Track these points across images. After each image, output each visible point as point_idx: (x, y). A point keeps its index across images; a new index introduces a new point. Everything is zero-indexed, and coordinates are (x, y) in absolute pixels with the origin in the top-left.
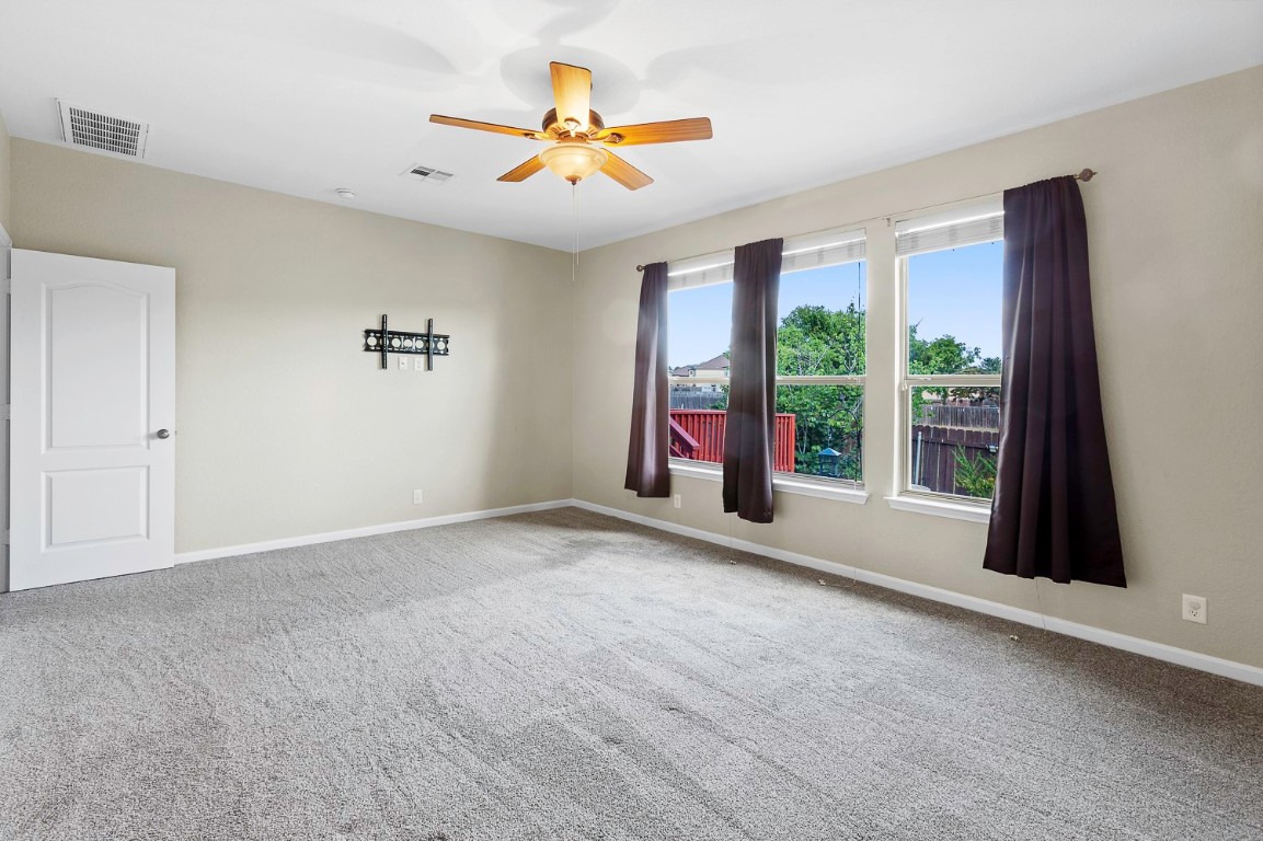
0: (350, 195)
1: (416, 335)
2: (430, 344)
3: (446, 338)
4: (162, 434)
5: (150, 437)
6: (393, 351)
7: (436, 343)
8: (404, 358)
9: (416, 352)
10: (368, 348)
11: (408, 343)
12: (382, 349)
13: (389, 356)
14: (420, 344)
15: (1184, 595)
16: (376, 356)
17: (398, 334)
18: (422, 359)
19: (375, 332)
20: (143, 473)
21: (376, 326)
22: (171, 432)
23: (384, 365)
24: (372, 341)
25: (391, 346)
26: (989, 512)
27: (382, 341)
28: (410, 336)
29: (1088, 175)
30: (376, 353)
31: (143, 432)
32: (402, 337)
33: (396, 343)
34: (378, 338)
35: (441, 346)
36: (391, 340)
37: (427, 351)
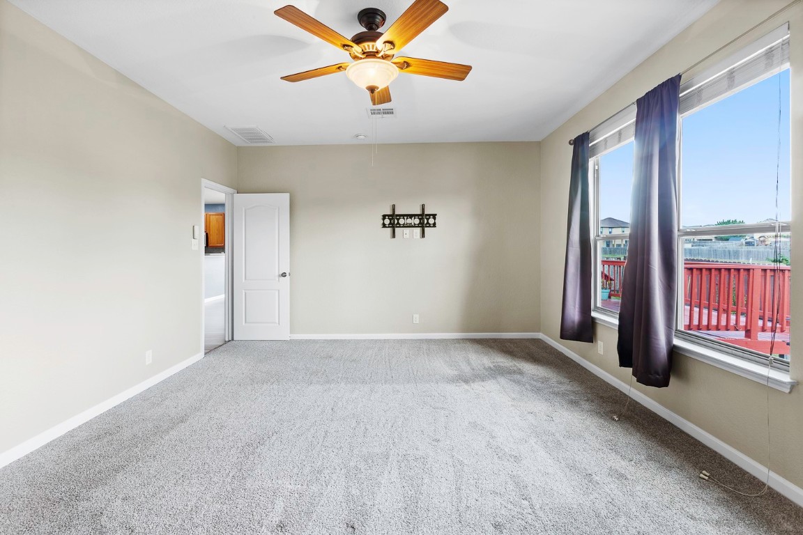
0: (362, 137)
1: (415, 215)
2: (424, 221)
3: (434, 216)
4: (284, 275)
5: (279, 276)
6: (400, 227)
7: (428, 219)
8: (407, 230)
9: (414, 226)
10: (384, 226)
11: (409, 221)
12: (393, 226)
13: (397, 230)
14: (417, 221)
16: (389, 230)
17: (403, 216)
18: (418, 230)
19: (388, 216)
20: (277, 293)
21: (389, 212)
22: (287, 274)
23: (394, 235)
24: (387, 221)
25: (398, 223)
27: (393, 221)
28: (411, 216)
30: (389, 229)
31: (277, 274)
32: (406, 217)
33: (402, 221)
34: (390, 220)
35: (431, 221)
36: (398, 220)
37: (422, 226)
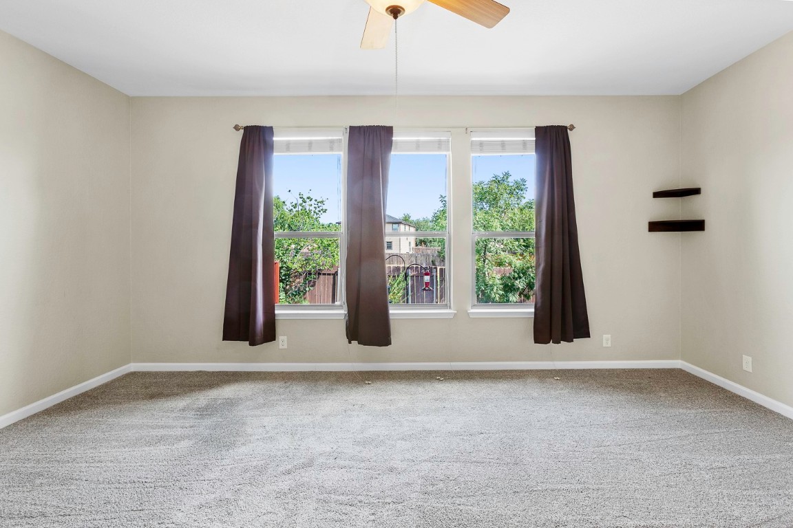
15: (604, 336)
26: (533, 310)
29: (572, 128)
